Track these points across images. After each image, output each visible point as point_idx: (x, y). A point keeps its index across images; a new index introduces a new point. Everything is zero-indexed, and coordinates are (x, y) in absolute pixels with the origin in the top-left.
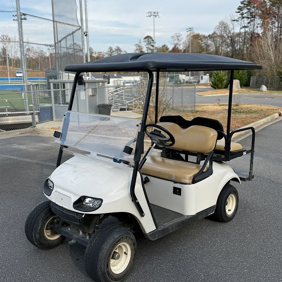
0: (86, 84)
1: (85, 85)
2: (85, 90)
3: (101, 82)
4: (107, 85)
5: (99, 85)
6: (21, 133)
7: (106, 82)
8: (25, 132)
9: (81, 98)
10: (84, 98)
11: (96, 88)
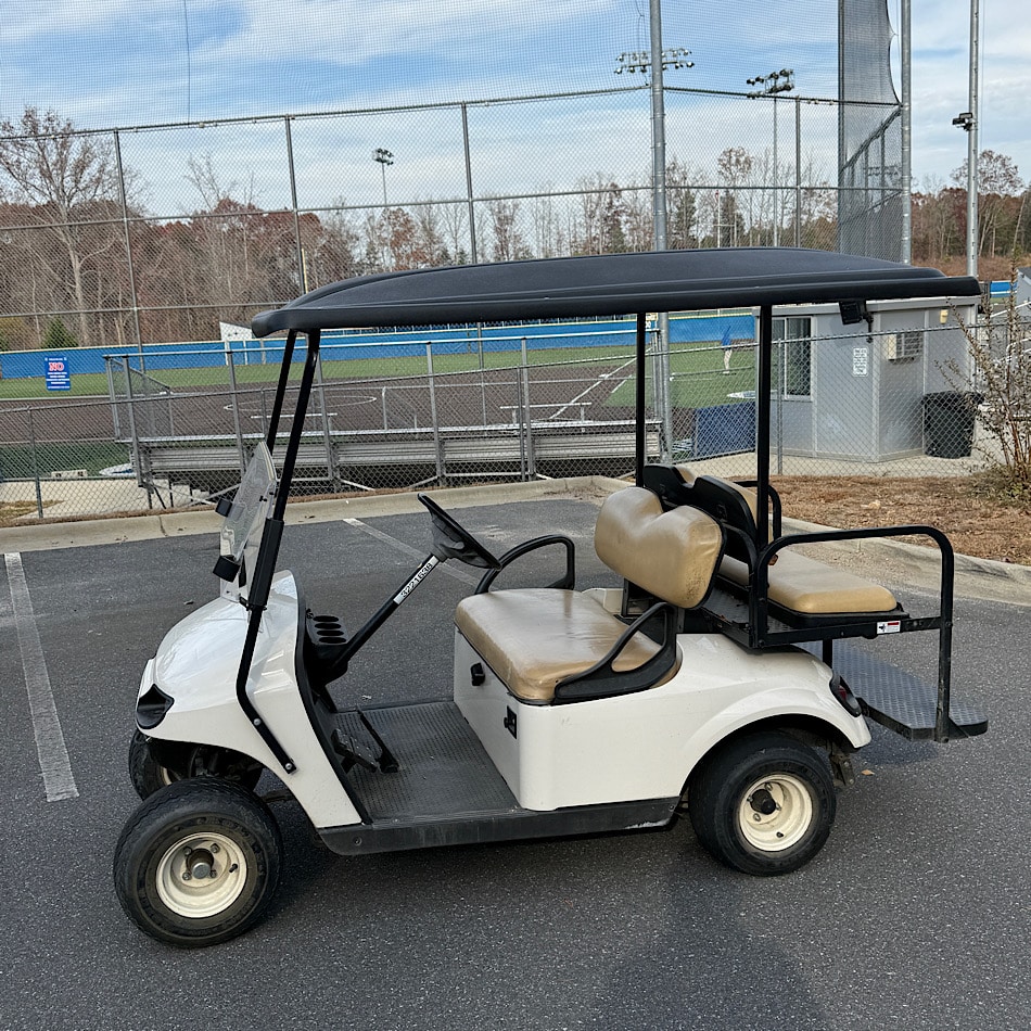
0: (877, 319)
1: (870, 321)
2: (870, 340)
3: (944, 308)
4: (974, 317)
5: (936, 319)
6: (550, 490)
7: (972, 306)
8: (563, 488)
9: (856, 371)
10: (865, 372)
11: (919, 333)
